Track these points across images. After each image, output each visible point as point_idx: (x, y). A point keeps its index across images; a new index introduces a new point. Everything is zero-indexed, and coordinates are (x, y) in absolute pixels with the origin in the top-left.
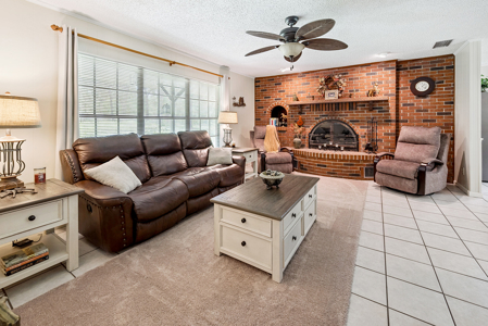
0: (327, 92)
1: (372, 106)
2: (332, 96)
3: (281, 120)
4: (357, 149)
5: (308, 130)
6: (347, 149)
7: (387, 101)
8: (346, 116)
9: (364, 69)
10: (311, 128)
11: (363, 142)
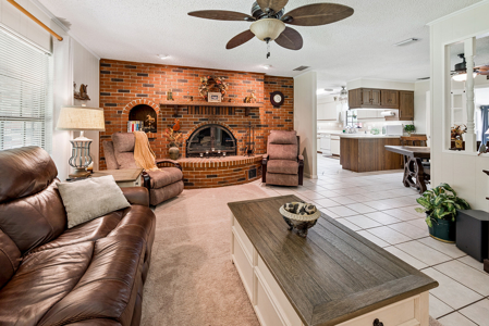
0: (210, 94)
1: (247, 111)
2: (215, 99)
3: (146, 124)
4: (235, 153)
5: (186, 136)
6: (228, 154)
7: (258, 108)
8: (226, 121)
9: (241, 76)
10: (189, 133)
11: (240, 146)
